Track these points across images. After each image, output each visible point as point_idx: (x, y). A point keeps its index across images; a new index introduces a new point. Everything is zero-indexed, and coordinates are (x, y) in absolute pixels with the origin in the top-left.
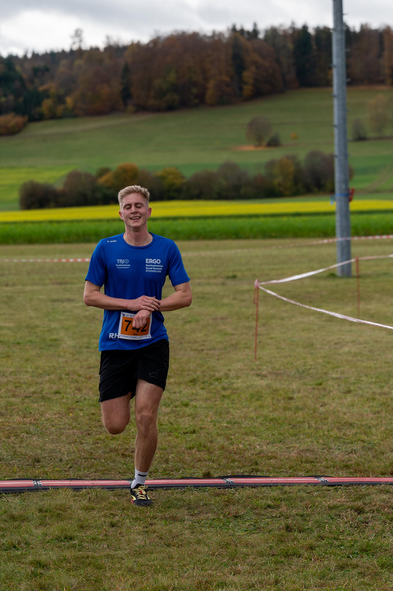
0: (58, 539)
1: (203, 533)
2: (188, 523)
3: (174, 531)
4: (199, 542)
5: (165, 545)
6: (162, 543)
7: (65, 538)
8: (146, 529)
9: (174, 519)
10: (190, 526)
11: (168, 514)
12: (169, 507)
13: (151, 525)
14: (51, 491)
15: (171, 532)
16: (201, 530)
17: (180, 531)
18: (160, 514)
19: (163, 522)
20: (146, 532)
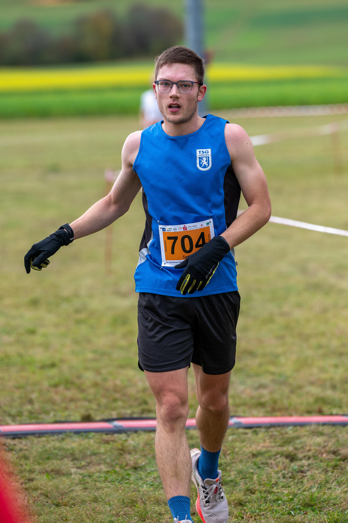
1: (98, 489)
2: (76, 478)
3: (61, 487)
4: (95, 500)
5: (54, 504)
6: (50, 501)
8: (24, 486)
9: (58, 473)
10: (81, 481)
11: (49, 467)
12: (48, 458)
13: (31, 480)
15: (57, 488)
16: (95, 485)
17: (69, 487)
18: (37, 467)
19: (45, 477)
20: (26, 489)
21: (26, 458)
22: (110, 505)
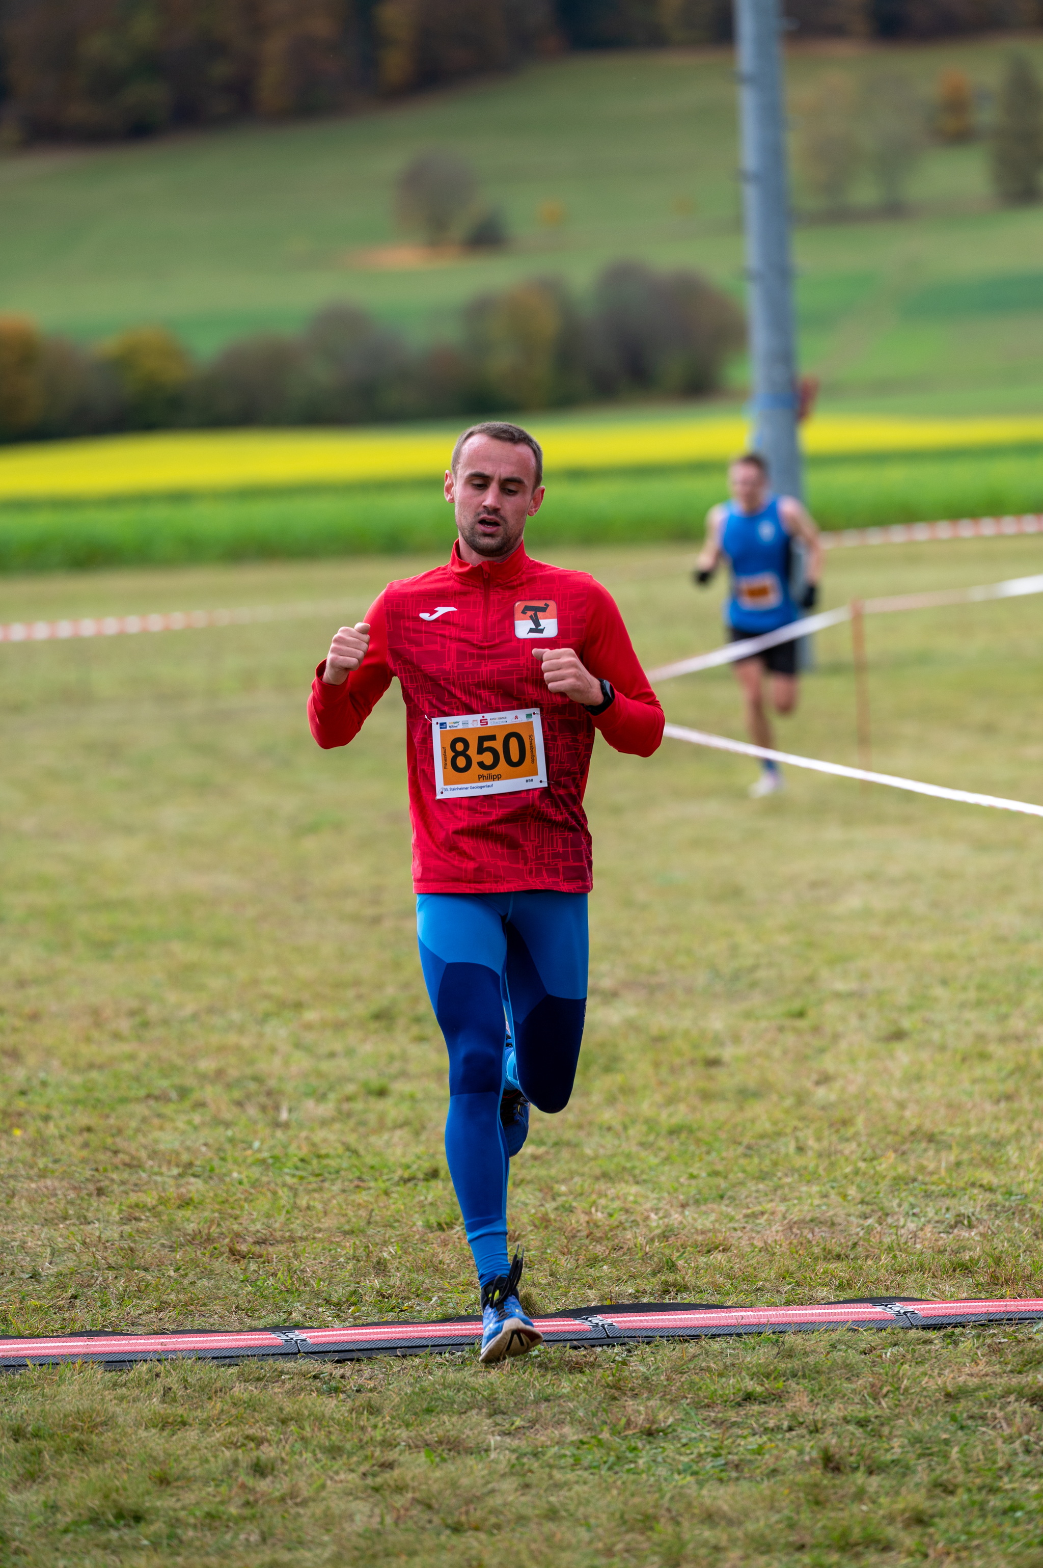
0: (95, 1520)
1: (558, 1486)
2: (502, 1459)
3: (465, 1481)
4: (552, 1514)
5: (447, 1526)
6: (436, 1520)
7: (119, 1516)
8: (369, 1481)
9: (454, 1446)
10: (513, 1466)
11: (431, 1433)
12: (429, 1411)
13: (388, 1466)
14: (33, 1373)
15: (454, 1484)
16: (550, 1477)
17: (483, 1481)
18: (403, 1434)
19: (422, 1457)
20: (376, 1490)
21: (373, 1410)
22: (589, 1528)
